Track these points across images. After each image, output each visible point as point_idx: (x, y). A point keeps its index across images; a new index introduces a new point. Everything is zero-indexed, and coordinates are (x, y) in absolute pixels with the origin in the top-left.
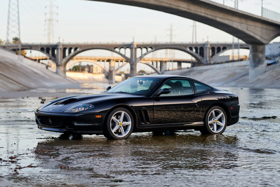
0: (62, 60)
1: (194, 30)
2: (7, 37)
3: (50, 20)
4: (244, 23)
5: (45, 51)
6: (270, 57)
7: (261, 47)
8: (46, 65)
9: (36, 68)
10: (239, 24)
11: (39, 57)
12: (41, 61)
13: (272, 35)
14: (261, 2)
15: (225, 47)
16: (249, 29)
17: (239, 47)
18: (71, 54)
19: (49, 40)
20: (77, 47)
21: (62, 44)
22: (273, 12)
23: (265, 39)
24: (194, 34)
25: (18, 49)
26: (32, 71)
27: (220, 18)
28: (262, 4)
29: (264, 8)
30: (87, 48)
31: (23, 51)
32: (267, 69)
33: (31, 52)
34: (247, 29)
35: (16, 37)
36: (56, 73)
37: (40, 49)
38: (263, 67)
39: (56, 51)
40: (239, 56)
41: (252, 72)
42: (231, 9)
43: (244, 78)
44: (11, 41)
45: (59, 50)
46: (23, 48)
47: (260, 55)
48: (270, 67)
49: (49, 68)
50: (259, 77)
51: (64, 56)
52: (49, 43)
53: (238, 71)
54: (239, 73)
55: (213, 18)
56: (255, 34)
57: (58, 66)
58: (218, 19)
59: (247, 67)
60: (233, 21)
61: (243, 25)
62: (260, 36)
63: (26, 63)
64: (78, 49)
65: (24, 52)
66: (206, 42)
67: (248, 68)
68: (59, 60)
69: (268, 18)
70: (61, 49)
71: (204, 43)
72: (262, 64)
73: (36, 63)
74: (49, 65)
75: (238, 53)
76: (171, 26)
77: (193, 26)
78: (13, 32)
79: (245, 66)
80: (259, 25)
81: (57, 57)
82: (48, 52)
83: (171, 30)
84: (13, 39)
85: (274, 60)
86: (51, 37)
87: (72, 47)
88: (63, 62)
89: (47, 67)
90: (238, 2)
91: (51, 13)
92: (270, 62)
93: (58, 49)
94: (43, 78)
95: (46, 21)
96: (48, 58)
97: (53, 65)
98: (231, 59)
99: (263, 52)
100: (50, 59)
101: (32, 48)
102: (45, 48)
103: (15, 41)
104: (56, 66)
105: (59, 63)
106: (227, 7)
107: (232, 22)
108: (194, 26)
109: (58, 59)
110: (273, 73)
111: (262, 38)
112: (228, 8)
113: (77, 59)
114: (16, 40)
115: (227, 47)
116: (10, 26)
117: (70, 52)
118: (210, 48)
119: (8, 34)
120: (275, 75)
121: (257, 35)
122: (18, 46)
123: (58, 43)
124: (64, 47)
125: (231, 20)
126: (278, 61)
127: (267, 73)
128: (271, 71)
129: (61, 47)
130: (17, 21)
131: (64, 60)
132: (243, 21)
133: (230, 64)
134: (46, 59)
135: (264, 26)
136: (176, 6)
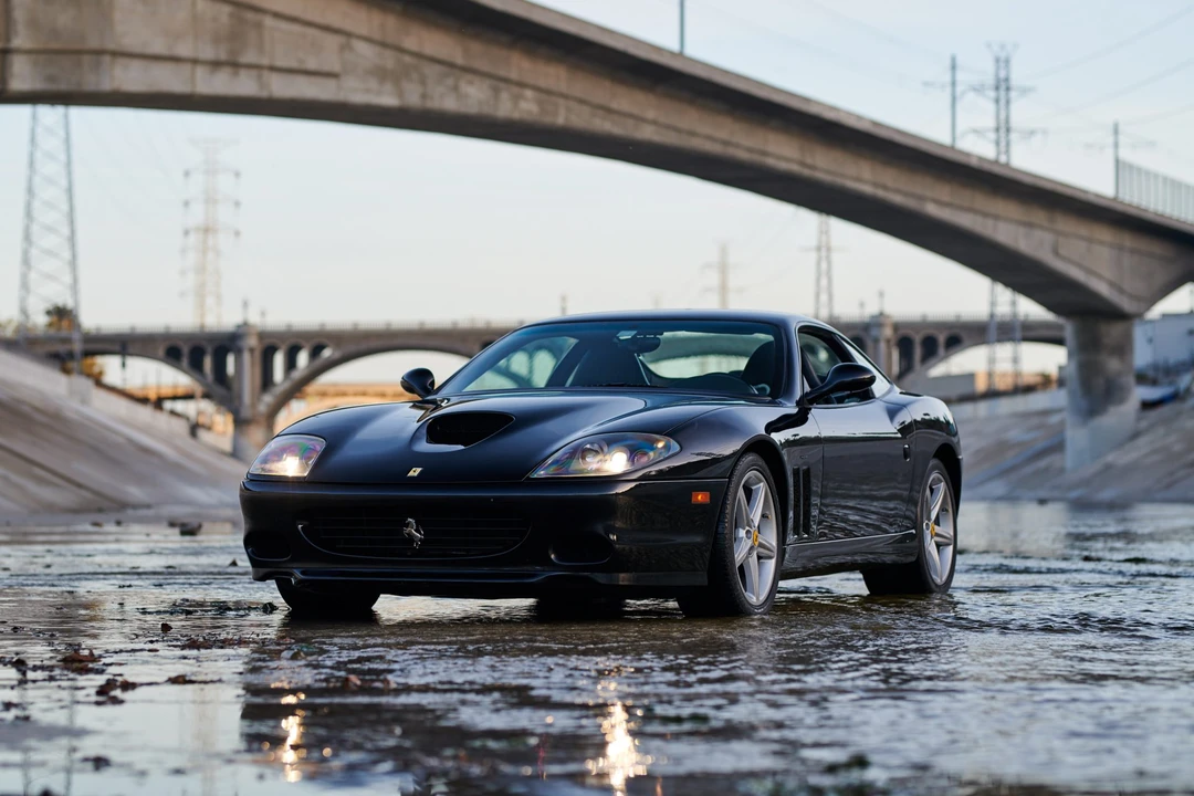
0: (259, 399)
1: (824, 265)
2: (23, 301)
3: (207, 230)
4: (1041, 227)
5: (185, 362)
6: (1151, 373)
7: (1113, 331)
8: (188, 419)
9: (146, 430)
10: (1022, 230)
11: (159, 387)
12: (168, 405)
13: (1161, 277)
14: (1111, 140)
15: (957, 336)
16: (1062, 251)
17: (1018, 334)
18: (297, 375)
19: (202, 315)
20: (324, 341)
21: (260, 329)
22: (1165, 179)
23: (1132, 297)
24: (824, 282)
25: (71, 355)
26: (130, 441)
27: (939, 202)
28: (1116, 145)
29: (1124, 163)
30: (363, 346)
31: (89, 361)
32: (1144, 424)
33: (124, 365)
34: (1056, 252)
35: (60, 303)
36: (235, 454)
37: (161, 352)
38: (1124, 413)
39: (231, 360)
40: (1017, 374)
41: (1077, 437)
42: (987, 167)
43: (1042, 463)
44: (40, 320)
45: (246, 357)
46: (92, 347)
47: (1113, 364)
48: (1154, 414)
49: (203, 434)
50: (1110, 458)
51: (267, 381)
52: (202, 326)
53: (1015, 434)
54: (1020, 444)
55: (910, 203)
56: (1089, 272)
57: (240, 423)
58: (932, 209)
59: (1054, 419)
60: (996, 217)
61: (1038, 234)
62: (1112, 284)
63: (104, 408)
64: (327, 353)
65: (92, 365)
66: (873, 317)
67: (1062, 423)
68: (247, 398)
69: (1144, 204)
70: (252, 350)
71: (867, 320)
72: (1122, 400)
73: (145, 414)
74: (202, 420)
75: (1015, 360)
76: (724, 251)
77: (819, 249)
78: (50, 277)
79: (1046, 413)
80: (1104, 234)
81: (235, 386)
82: (196, 366)
83: (723, 268)
84: (49, 313)
85: (1171, 383)
86: (210, 301)
87: (303, 342)
88: (262, 408)
89: (194, 429)
90: (1008, 144)
91: (211, 200)
92: (1152, 393)
93: (239, 352)
94: (178, 470)
95: (186, 233)
96: (198, 389)
97: (223, 423)
98: (981, 385)
99: (1123, 349)
100: (206, 396)
101: (131, 350)
102: (186, 350)
103: (55, 318)
104: (230, 428)
105: (246, 413)
106: (968, 155)
107: (990, 222)
108: (824, 249)
109: (240, 397)
110: (1172, 438)
111: (1121, 291)
112: (974, 162)
113: (323, 394)
114: (61, 314)
115: (963, 335)
116: (34, 252)
117: (291, 364)
118: (893, 342)
119: (25, 286)
120: (1178, 448)
121: (1100, 277)
122: (67, 340)
123: (239, 327)
124: (268, 341)
125: (986, 215)
126: (1188, 390)
127: (1142, 441)
128: (1161, 431)
129: (252, 342)
130: (66, 231)
131: (268, 399)
132: (1039, 216)
133: (982, 408)
134: (188, 397)
135: (1128, 240)
136: (750, 150)
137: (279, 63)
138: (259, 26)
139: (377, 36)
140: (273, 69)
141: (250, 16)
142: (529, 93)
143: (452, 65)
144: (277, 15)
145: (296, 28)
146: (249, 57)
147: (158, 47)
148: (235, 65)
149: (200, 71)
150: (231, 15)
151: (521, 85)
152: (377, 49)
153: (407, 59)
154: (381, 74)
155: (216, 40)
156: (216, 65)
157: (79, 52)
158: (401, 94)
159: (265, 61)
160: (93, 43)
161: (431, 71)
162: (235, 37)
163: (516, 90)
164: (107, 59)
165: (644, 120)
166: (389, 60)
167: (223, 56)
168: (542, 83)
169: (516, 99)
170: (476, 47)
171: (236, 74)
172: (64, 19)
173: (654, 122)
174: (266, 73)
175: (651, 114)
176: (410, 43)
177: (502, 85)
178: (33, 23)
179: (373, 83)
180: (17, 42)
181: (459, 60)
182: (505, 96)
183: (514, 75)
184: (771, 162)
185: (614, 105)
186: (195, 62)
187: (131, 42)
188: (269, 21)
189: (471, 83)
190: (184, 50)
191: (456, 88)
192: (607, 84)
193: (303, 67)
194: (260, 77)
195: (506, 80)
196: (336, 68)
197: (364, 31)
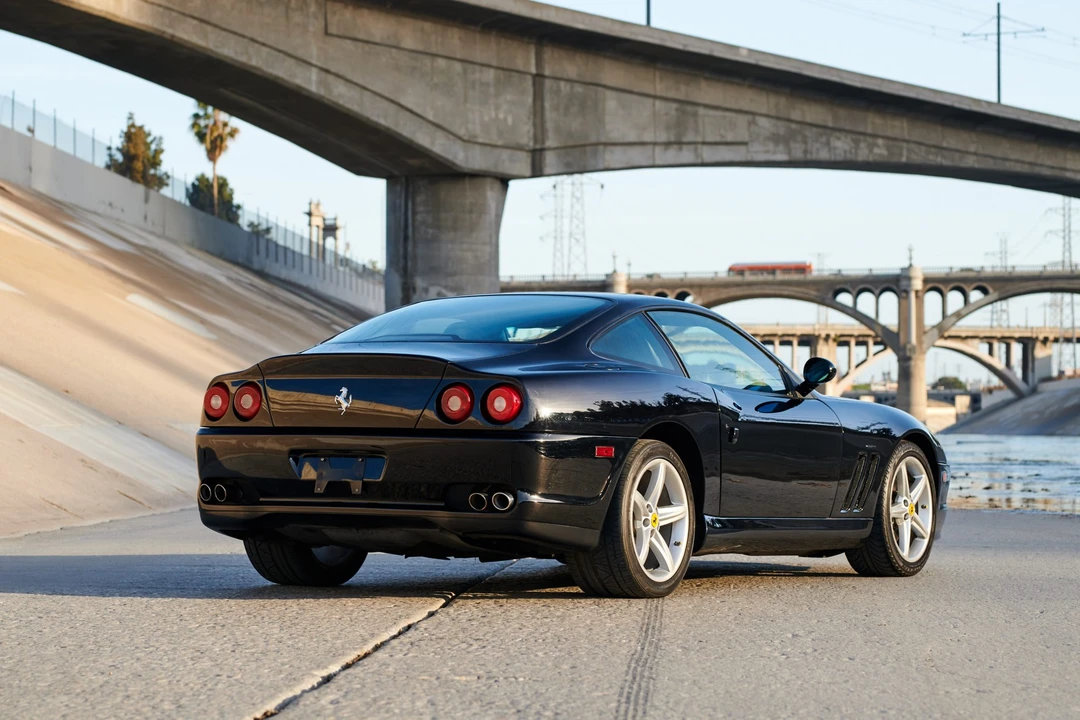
136: (1053, 168)
137: (708, 140)
138: (695, 115)
139: (773, 113)
140: (704, 143)
141: (689, 108)
142: (880, 142)
143: (825, 127)
144: (707, 106)
145: (719, 113)
146: (689, 137)
147: (632, 137)
148: (680, 143)
149: (658, 149)
150: (677, 110)
151: (875, 136)
152: (774, 121)
153: (793, 126)
154: (776, 139)
155: (668, 128)
156: (668, 144)
157: (585, 146)
158: (789, 153)
159: (699, 139)
160: (593, 139)
161: (809, 132)
162: (680, 125)
163: (870, 140)
164: (601, 148)
165: (968, 153)
166: (782, 128)
167: (672, 139)
168: (890, 133)
169: (871, 147)
170: (842, 112)
171: (681, 149)
172: (575, 124)
173: (975, 154)
174: (699, 146)
175: (972, 148)
176: (796, 115)
177: (862, 138)
178: (558, 130)
179: (771, 146)
180: (549, 143)
181: (830, 124)
182: (862, 145)
183: (869, 130)
184: (1069, 175)
185: (945, 145)
186: (655, 144)
187: (615, 136)
188: (701, 111)
189: (839, 139)
190: (648, 137)
191: (828, 143)
192: (939, 128)
193: (724, 140)
194: (696, 150)
195: (864, 134)
196: (746, 138)
197: (764, 111)
